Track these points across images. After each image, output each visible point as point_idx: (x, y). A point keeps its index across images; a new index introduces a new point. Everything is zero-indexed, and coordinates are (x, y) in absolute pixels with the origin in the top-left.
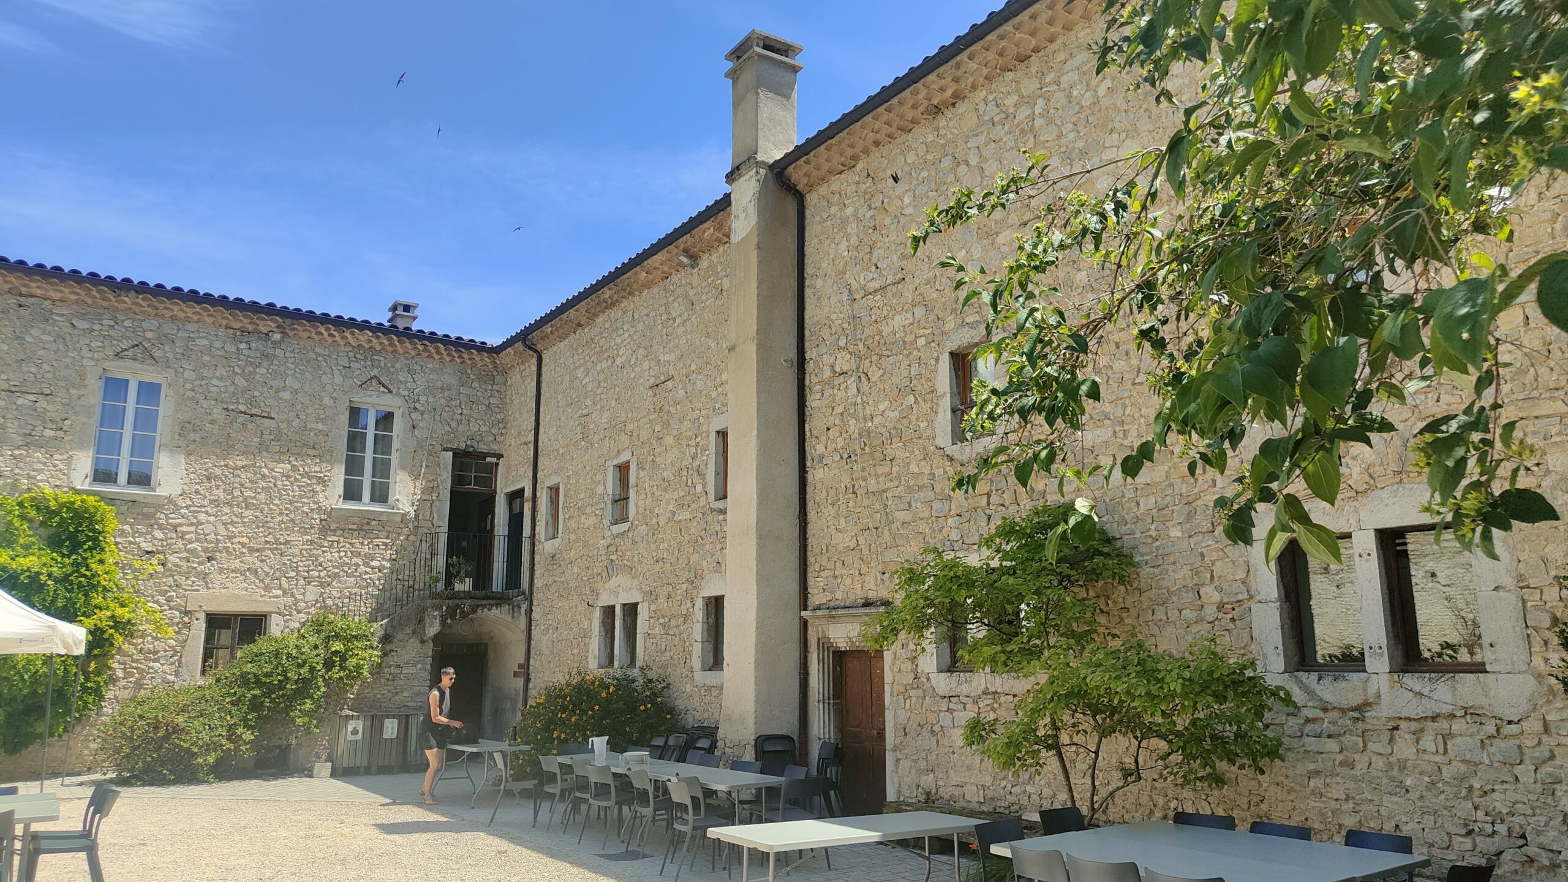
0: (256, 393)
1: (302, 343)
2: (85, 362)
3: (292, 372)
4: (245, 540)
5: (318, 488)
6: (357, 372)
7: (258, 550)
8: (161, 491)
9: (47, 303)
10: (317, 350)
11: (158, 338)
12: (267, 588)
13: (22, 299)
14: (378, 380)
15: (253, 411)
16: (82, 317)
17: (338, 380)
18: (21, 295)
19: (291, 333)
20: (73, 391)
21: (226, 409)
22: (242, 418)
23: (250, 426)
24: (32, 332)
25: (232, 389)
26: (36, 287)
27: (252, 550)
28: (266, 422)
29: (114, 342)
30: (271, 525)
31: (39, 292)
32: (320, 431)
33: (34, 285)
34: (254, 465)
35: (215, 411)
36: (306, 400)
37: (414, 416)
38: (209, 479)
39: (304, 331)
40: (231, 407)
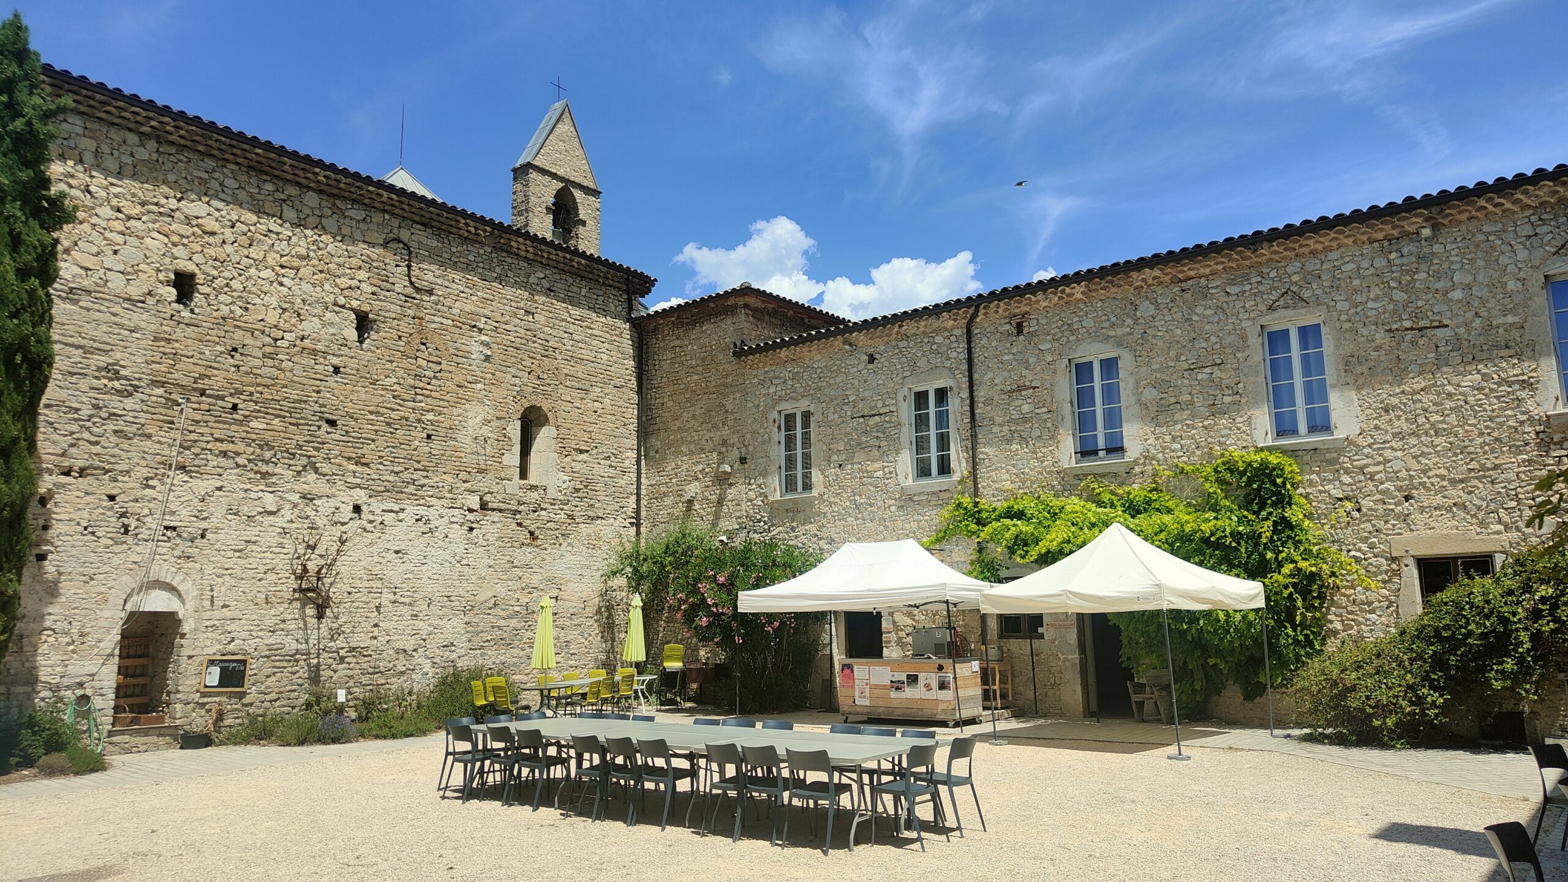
0: (1420, 303)
1: (1464, 228)
2: (1245, 324)
3: (1458, 266)
4: (1443, 472)
5: (1523, 394)
6: (1548, 237)
7: (1462, 481)
8: (1339, 434)
9: (1203, 280)
10: (1486, 229)
11: (1305, 279)
12: (1483, 524)
13: (1183, 284)
15: (1422, 324)
16: (1233, 282)
17: (1522, 254)
18: (1181, 281)
19: (1445, 221)
20: (1239, 355)
21: (1390, 331)
22: (1409, 336)
23: (1421, 342)
24: (1197, 311)
25: (1391, 307)
26: (1189, 270)
27: (1453, 482)
28: (1439, 332)
29: (1265, 297)
30: (1471, 449)
31: (1192, 273)
32: (1511, 325)
33: (1185, 269)
34: (1435, 385)
35: (1378, 336)
36: (1484, 292)
38: (1387, 411)
39: (1460, 213)
40: (1394, 326)
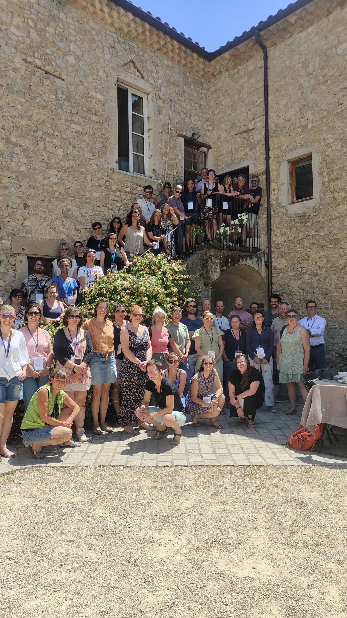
0: (48, 52)
3: (74, 39)
6: (120, 54)
14: (134, 65)
15: (48, 68)
21: (25, 60)
22: (39, 73)
23: (47, 82)
25: (28, 41)
28: (59, 82)
35: (16, 59)
36: (87, 69)
37: (160, 102)
40: (29, 59)
